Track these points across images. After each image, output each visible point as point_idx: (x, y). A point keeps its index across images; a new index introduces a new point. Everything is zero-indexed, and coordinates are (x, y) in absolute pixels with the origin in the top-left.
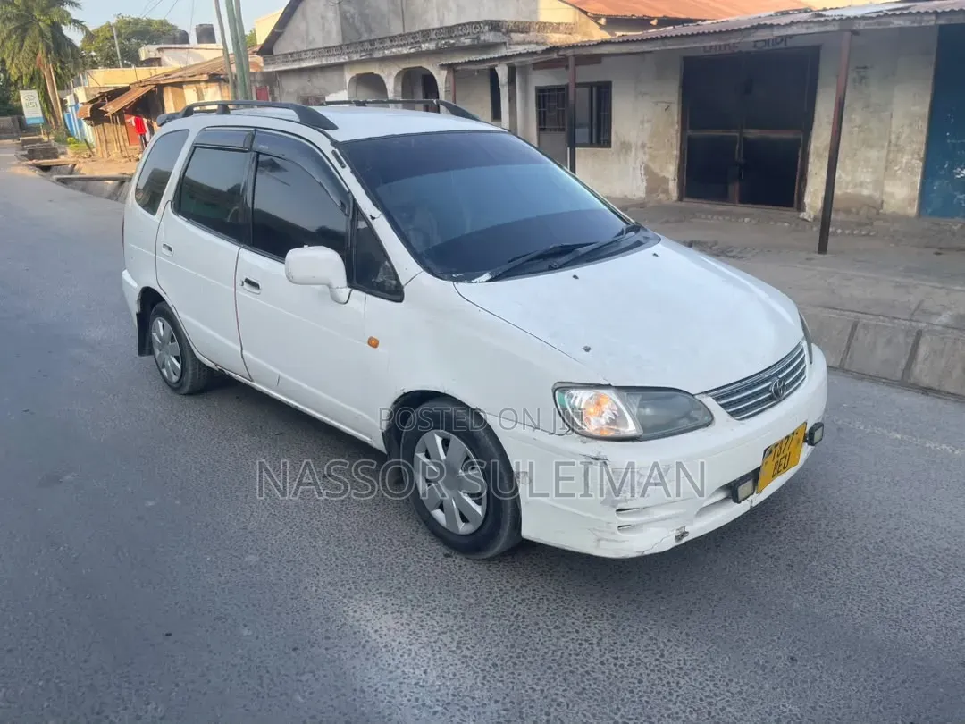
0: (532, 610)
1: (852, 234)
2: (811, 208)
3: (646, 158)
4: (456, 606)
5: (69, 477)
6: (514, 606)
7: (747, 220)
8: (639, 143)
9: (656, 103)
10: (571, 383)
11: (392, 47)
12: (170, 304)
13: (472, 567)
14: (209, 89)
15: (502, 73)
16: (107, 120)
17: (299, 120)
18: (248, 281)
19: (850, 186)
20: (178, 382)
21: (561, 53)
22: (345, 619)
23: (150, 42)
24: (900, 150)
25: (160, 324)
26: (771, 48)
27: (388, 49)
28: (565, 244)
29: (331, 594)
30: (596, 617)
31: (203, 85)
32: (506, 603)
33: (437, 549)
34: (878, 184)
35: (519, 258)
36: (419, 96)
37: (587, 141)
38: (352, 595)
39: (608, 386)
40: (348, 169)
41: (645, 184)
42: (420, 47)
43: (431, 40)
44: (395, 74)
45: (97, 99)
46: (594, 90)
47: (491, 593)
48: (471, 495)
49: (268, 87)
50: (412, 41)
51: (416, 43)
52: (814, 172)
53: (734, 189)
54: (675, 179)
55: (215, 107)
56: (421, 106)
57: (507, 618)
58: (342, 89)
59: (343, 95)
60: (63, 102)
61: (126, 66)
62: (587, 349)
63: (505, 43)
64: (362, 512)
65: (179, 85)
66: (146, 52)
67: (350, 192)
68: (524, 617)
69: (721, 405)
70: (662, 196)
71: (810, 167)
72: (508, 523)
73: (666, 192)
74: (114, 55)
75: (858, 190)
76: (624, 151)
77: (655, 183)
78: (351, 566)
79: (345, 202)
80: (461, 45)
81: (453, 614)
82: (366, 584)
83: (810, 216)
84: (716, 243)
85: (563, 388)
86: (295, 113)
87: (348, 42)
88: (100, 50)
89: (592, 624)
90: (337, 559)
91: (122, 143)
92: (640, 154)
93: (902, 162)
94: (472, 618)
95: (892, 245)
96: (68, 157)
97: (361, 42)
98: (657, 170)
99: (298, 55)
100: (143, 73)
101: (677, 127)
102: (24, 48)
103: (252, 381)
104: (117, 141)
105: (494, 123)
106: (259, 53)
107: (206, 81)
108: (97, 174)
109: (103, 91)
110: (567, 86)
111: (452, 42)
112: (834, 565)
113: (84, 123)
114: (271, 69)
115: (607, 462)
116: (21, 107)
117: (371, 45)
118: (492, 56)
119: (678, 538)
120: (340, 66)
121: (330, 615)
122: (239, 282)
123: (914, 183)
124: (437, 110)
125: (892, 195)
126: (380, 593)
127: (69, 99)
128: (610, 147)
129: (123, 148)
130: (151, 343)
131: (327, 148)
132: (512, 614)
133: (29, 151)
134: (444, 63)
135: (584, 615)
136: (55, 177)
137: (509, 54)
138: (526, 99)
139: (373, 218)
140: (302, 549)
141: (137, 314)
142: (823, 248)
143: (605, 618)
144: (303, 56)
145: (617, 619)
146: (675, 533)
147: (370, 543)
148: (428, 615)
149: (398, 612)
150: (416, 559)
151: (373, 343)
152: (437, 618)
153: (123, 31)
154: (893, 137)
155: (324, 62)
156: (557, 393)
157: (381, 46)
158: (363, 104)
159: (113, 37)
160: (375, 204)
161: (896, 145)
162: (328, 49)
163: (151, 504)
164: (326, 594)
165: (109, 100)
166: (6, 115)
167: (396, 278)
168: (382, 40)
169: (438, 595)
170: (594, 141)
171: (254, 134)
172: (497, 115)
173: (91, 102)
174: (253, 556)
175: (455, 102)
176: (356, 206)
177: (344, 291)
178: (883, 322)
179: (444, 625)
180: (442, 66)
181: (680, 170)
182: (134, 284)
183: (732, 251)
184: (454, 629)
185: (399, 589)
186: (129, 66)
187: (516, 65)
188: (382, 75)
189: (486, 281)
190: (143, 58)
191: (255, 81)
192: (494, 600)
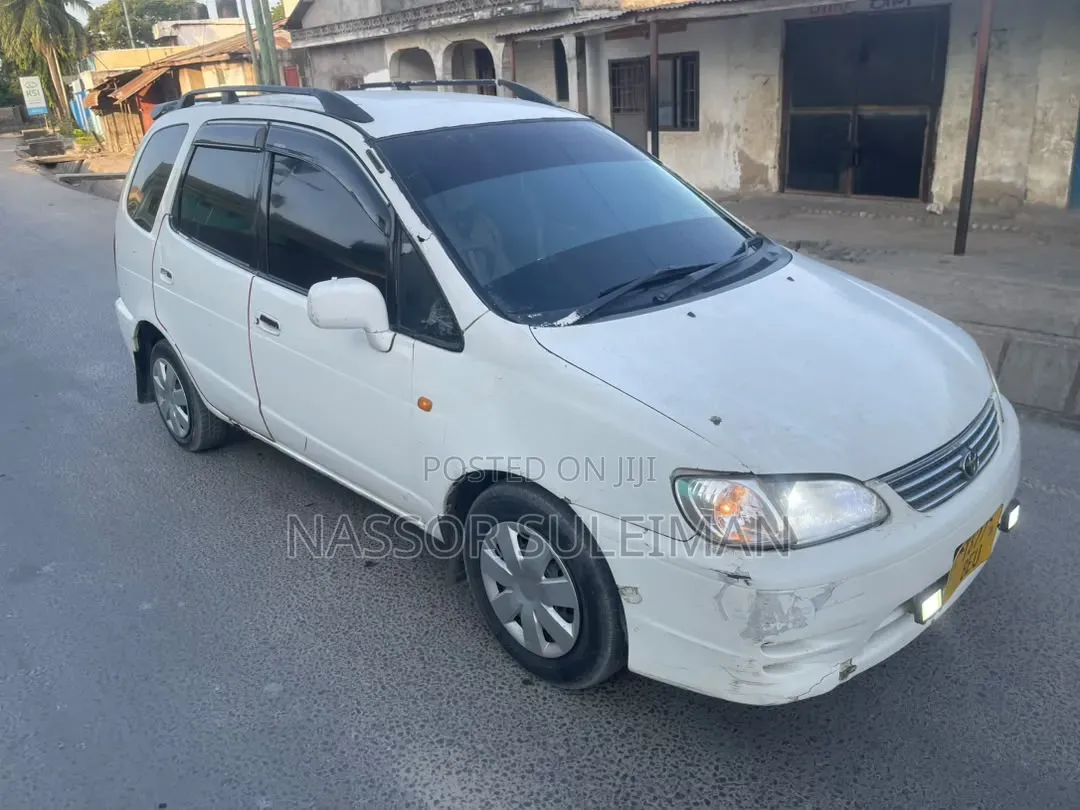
0: (644, 767)
1: (990, 229)
2: (941, 198)
3: (740, 143)
4: (542, 761)
5: (47, 569)
6: (620, 761)
7: (862, 214)
8: (733, 125)
9: (754, 77)
10: (697, 470)
11: (439, 16)
12: (173, 343)
13: (560, 700)
14: (231, 71)
15: (569, 44)
16: (117, 108)
17: (324, 111)
18: (263, 318)
19: (989, 171)
20: (186, 436)
21: (641, 18)
22: (395, 783)
23: (166, 18)
24: (1049, 129)
25: (163, 366)
26: (891, 7)
27: (435, 19)
28: (672, 267)
29: (376, 743)
30: (731, 779)
31: (223, 65)
32: (608, 756)
33: (512, 672)
34: (1021, 170)
35: (616, 288)
36: (472, 75)
37: (670, 122)
38: (403, 743)
39: (749, 475)
40: (387, 174)
41: (739, 173)
42: (473, 15)
43: (484, 7)
44: (443, 47)
45: (104, 86)
46: (678, 62)
47: (586, 739)
48: (559, 610)
49: (298, 67)
50: (463, 9)
51: (468, 10)
52: (944, 154)
53: (847, 177)
54: (775, 167)
55: (218, 95)
56: (475, 87)
57: (611, 780)
58: (383, 67)
59: (384, 76)
60: (69, 89)
61: (139, 46)
62: (717, 421)
63: (572, 9)
64: (414, 617)
65: (197, 66)
66: (161, 29)
67: (390, 204)
68: (633, 779)
69: (899, 493)
70: (760, 187)
71: (939, 150)
72: (609, 649)
73: (766, 182)
74: (126, 33)
75: (996, 176)
76: (714, 134)
77: (751, 171)
78: (402, 699)
79: (384, 218)
80: (520, 12)
81: (538, 774)
82: (422, 726)
83: (938, 208)
84: (828, 244)
85: (686, 475)
86: (318, 101)
87: (388, 12)
88: (109, 29)
89: (725, 790)
90: (383, 688)
91: (135, 135)
92: (734, 137)
93: (1050, 143)
94: (564, 781)
95: (1041, 243)
96: (74, 152)
97: (403, 12)
98: (753, 157)
99: (330, 29)
100: (157, 54)
101: (778, 105)
102: (22, 30)
103: (273, 441)
104: (129, 132)
105: (560, 104)
106: (285, 27)
107: (227, 62)
108: (106, 172)
109: (111, 75)
110: (648, 57)
111: (510, 8)
112: (1038, 692)
113: (92, 113)
114: (300, 45)
115: (750, 581)
116: (21, 96)
117: (415, 14)
118: (558, 24)
119: (843, 675)
120: (380, 40)
121: (375, 777)
122: (253, 320)
123: (1064, 169)
124: (493, 92)
125: (1038, 182)
126: (441, 741)
127: (75, 86)
128: (697, 129)
129: (135, 140)
130: (153, 389)
131: (360, 147)
132: (617, 774)
133: (31, 146)
134: (502, 34)
135: (715, 775)
136: (59, 176)
137: (576, 22)
138: (597, 75)
139: (422, 240)
140: (338, 672)
141: (135, 353)
142: (960, 249)
143: (743, 781)
144: (337, 30)
145: (760, 782)
146: (838, 670)
147: (425, 663)
148: (505, 775)
149: (465, 770)
150: (486, 688)
151: (425, 405)
152: (518, 780)
153: (134, 6)
154: (1039, 115)
155: (361, 35)
156: (676, 484)
157: (427, 15)
158: (405, 86)
159: (123, 14)
160: (423, 221)
161: (1043, 123)
162: (365, 20)
163: (146, 606)
164: (369, 743)
165: (119, 85)
166: (8, 106)
167: (453, 319)
168: (428, 9)
169: (517, 744)
170: (679, 123)
171: (267, 128)
172: (563, 94)
173: (97, 88)
174: (273, 684)
175: (514, 79)
176: (398, 221)
177: (385, 336)
178: (1042, 339)
179: (527, 792)
180: (499, 38)
181: (781, 156)
182: (130, 317)
183: (848, 254)
184: (541, 798)
185: (466, 734)
186: (142, 46)
187: (585, 34)
188: (429, 50)
189: (574, 324)
190: (157, 37)
191: (282, 60)
192: (592, 751)
